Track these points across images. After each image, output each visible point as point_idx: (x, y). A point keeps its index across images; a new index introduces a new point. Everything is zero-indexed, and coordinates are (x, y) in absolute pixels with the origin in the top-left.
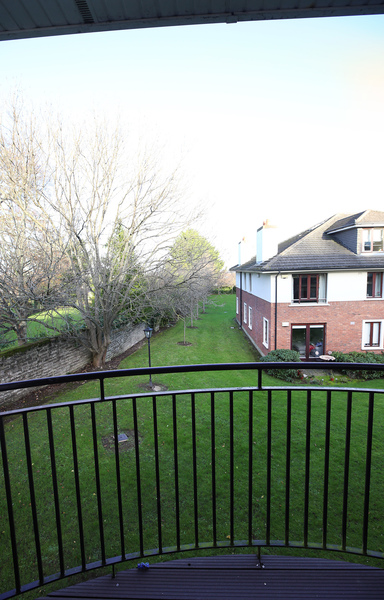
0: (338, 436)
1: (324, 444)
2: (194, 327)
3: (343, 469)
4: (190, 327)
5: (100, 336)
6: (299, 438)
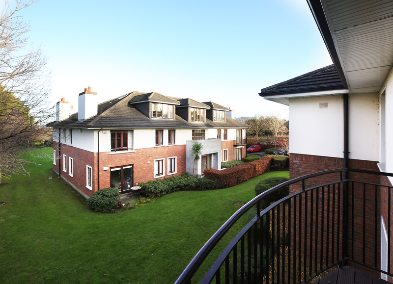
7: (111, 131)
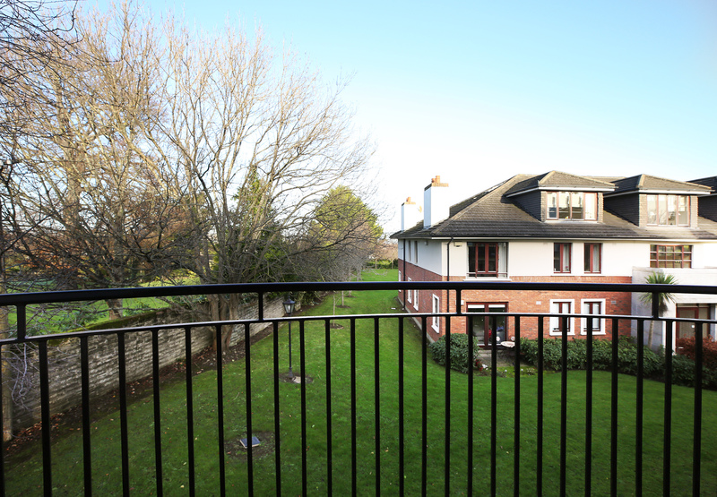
0: (529, 436)
1: (512, 445)
2: (345, 307)
3: (536, 476)
4: (341, 306)
5: (224, 311)
6: (481, 440)
7: (468, 242)
